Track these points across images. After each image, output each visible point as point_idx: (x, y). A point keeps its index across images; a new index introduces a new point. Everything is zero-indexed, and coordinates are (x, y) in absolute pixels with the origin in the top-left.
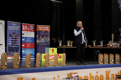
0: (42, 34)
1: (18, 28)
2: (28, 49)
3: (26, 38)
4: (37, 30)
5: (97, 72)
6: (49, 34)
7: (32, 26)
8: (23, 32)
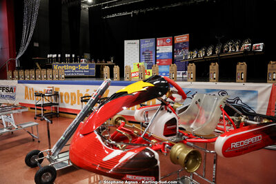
0: (180, 46)
1: (152, 44)
2: (163, 66)
3: (161, 54)
4: (175, 42)
5: (87, 90)
6: (187, 46)
7: (169, 40)
8: (158, 48)
